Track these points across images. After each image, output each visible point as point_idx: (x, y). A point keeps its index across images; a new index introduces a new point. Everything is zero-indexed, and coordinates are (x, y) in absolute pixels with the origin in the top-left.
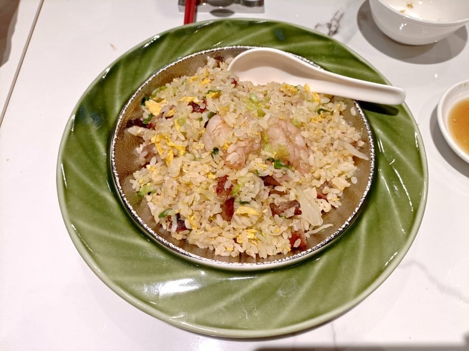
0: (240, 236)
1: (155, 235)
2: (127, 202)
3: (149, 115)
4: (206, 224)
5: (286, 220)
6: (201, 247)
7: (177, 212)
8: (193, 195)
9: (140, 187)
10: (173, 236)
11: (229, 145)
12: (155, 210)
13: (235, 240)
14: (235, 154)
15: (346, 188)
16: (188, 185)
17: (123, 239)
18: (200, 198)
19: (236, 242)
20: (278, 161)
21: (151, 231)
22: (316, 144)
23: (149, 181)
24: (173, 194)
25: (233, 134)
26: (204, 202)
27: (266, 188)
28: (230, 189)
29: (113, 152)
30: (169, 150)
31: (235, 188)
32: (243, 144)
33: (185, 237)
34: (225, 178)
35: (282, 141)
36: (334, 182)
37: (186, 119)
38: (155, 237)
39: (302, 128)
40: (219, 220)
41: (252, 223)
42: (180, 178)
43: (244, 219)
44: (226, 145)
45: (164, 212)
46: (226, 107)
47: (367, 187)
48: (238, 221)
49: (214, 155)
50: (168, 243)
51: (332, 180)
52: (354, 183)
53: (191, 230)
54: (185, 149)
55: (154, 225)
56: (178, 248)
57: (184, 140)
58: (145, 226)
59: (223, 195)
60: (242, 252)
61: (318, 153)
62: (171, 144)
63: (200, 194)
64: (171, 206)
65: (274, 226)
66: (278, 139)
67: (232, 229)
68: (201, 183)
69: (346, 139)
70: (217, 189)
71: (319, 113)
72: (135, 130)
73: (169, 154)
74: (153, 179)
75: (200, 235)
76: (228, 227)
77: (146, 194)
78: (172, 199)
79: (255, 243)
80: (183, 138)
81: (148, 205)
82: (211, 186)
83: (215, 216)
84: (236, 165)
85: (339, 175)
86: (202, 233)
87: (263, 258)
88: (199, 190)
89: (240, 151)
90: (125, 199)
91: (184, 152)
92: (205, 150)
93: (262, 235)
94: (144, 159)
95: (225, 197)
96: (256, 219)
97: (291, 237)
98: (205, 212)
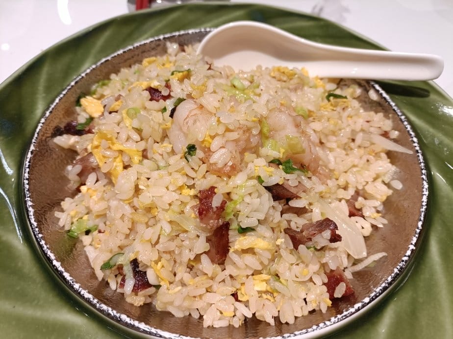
0: (243, 288)
1: (95, 301)
2: (45, 247)
3: (87, 119)
4: (183, 274)
5: (317, 253)
6: (179, 314)
7: (132, 257)
8: (159, 225)
9: (72, 223)
10: (129, 300)
11: (213, 137)
12: (96, 258)
13: (235, 295)
14: (223, 150)
15: (388, 198)
16: (149, 209)
17: (38, 313)
18: (170, 229)
19: (237, 300)
20: (288, 162)
21: (87, 295)
22: (334, 138)
23: (86, 212)
24: (124, 227)
25: (219, 121)
26: (178, 236)
27: (276, 204)
28: (222, 208)
29: (28, 170)
30: (115, 158)
31: (230, 206)
32: (234, 136)
33: (149, 301)
34: (212, 190)
35: (290, 131)
36: (369, 189)
37: (141, 110)
38: (94, 306)
39: (311, 119)
40: (206, 265)
41: (262, 263)
42: (135, 199)
43: (249, 259)
44: (208, 138)
45: (111, 258)
46: (203, 85)
47: (424, 190)
48: (238, 263)
49: (189, 157)
50: (118, 315)
51: (366, 188)
52: (398, 189)
53: (158, 287)
54: (141, 154)
55: (95, 284)
56: (136, 323)
57: (139, 139)
58: (77, 286)
59: (211, 218)
60: (250, 316)
61: (338, 150)
62: (117, 147)
63: (171, 222)
64: (122, 249)
65: (298, 265)
66: (284, 128)
67: (229, 278)
68: (170, 205)
69: (372, 129)
70: (199, 209)
71: (329, 100)
72: (66, 141)
73: (115, 164)
74: (91, 207)
75: (175, 293)
76: (222, 275)
77: (81, 233)
78: (123, 237)
79: (269, 297)
80: (136, 137)
81: (85, 251)
82: (188, 207)
83: (198, 258)
84: (228, 168)
85: (375, 179)
86: (179, 291)
87: (287, 323)
88: (168, 216)
89: (231, 147)
90: (43, 242)
91: (141, 158)
92: (173, 152)
93: (281, 282)
94: (77, 178)
95: (213, 223)
96: (269, 256)
97: (326, 281)
98: (180, 253)
